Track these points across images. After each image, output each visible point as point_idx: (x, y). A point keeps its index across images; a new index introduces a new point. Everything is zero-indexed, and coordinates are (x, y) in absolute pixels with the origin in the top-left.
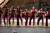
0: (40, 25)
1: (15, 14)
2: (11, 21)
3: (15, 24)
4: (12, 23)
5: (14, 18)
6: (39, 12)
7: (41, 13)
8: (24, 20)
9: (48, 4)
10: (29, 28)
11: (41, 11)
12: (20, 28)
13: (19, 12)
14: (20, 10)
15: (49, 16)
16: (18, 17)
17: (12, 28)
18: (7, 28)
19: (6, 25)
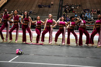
0: (59, 42)
1: (20, 23)
2: (14, 34)
3: (20, 39)
4: (14, 38)
5: (19, 28)
6: (59, 21)
7: (61, 24)
8: (35, 34)
9: (72, 9)
10: (41, 46)
11: (61, 20)
12: (27, 46)
13: (27, 20)
14: (28, 18)
15: (72, 28)
16: (25, 28)
17: (14, 45)
18: (5, 45)
19: (5, 40)
